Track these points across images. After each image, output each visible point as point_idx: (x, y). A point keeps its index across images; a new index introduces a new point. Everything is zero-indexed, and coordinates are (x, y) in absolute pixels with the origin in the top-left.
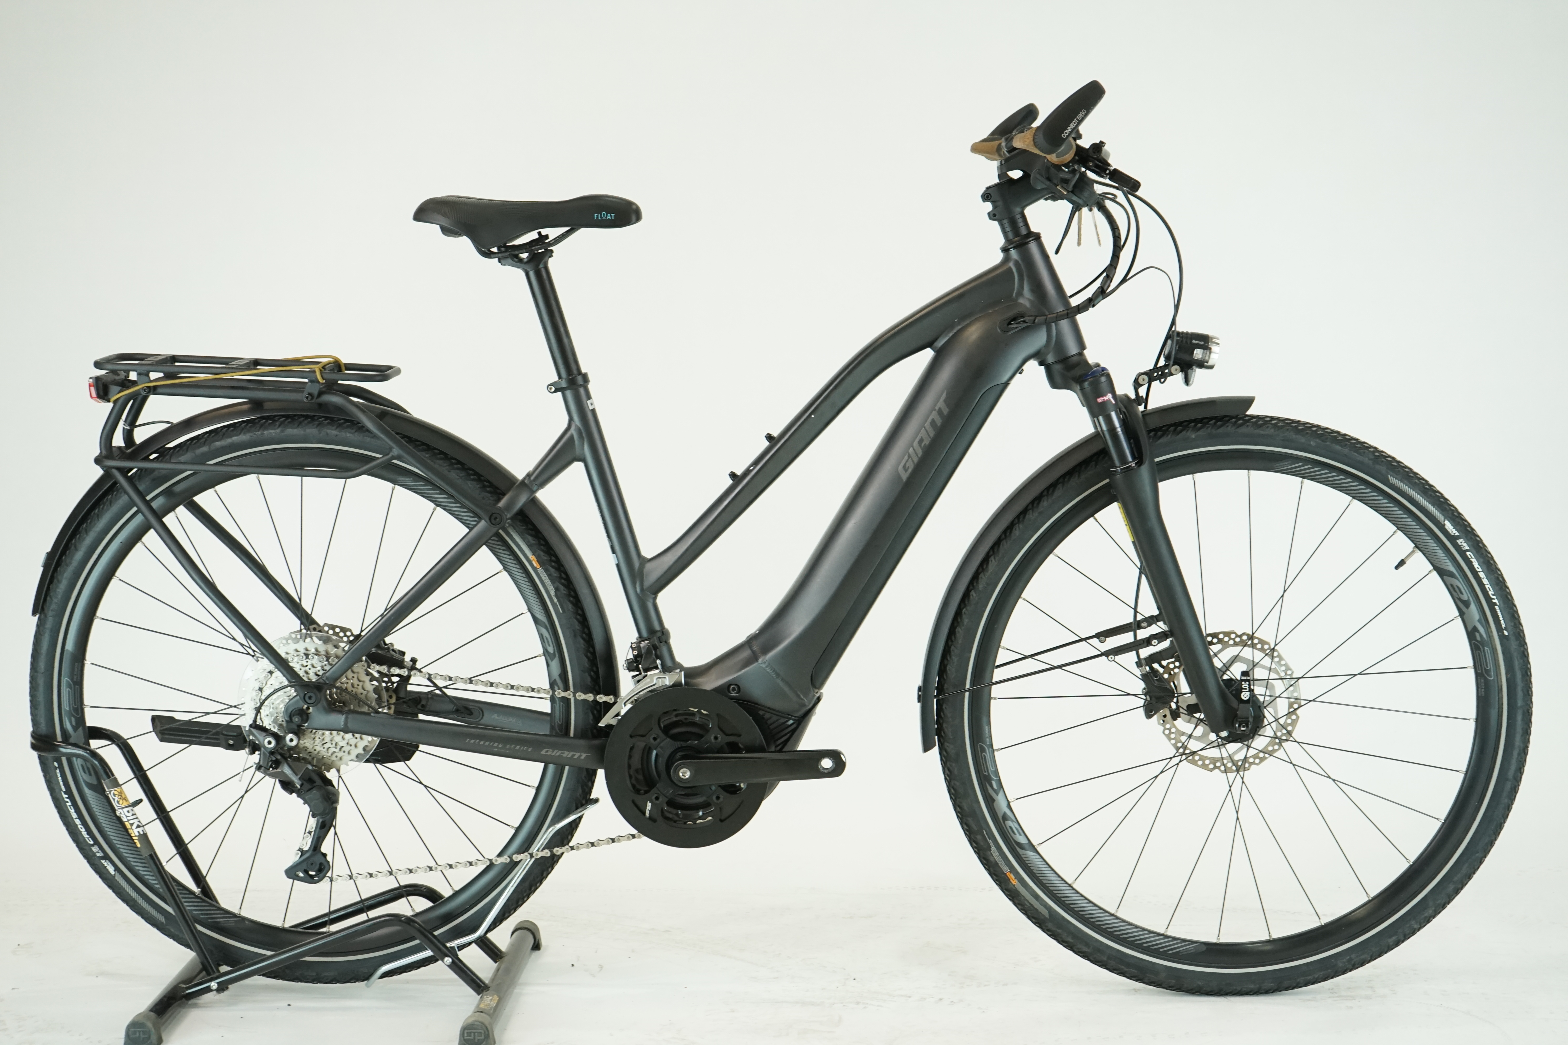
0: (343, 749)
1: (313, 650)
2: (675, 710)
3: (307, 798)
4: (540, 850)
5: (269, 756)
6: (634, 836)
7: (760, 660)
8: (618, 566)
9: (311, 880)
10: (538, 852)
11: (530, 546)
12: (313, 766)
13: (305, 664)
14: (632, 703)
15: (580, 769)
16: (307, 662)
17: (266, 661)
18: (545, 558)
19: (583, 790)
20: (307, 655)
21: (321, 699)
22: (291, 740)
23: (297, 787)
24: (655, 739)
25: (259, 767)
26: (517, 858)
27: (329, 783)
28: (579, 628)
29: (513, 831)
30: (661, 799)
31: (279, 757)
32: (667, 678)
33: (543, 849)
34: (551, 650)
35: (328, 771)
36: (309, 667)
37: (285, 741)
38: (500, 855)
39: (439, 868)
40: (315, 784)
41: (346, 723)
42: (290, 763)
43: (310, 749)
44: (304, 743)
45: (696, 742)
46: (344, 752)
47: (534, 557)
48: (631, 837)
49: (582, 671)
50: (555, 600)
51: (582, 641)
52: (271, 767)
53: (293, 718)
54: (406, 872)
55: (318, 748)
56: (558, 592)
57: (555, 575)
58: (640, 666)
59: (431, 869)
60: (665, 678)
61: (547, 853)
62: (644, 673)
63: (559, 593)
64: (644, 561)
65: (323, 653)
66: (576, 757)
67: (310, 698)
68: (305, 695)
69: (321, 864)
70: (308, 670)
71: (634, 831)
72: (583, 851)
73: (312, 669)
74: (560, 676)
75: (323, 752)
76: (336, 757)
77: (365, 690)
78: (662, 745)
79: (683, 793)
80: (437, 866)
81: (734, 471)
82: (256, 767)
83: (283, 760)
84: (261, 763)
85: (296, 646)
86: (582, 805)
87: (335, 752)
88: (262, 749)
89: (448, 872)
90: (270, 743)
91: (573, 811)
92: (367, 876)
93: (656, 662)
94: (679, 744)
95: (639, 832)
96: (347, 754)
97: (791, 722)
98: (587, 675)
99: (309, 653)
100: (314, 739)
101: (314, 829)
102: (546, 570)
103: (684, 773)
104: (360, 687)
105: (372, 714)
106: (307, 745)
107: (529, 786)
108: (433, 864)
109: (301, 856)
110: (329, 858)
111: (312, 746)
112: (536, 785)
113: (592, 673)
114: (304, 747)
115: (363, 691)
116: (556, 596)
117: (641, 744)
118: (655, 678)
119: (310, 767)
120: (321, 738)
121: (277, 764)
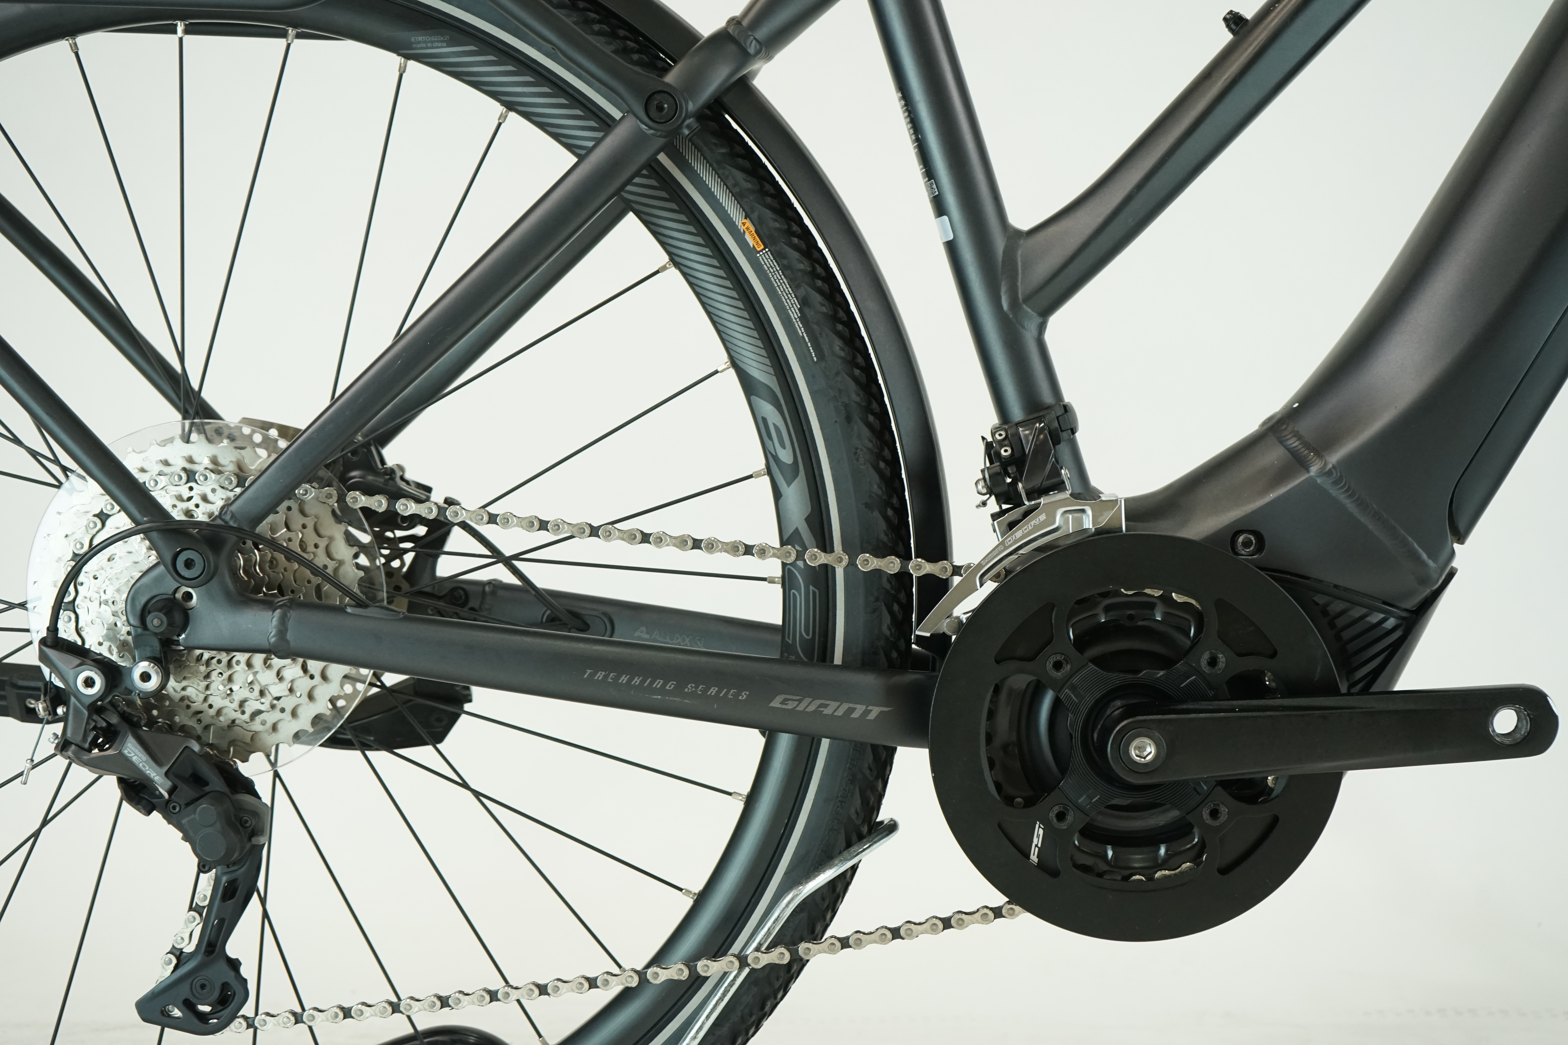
0: (280, 704)
1: (206, 462)
2: (1105, 595)
3: (184, 821)
4: (763, 949)
5: (90, 717)
6: (998, 912)
7: (1314, 470)
8: (951, 247)
9: (201, 1026)
10: (759, 954)
11: (738, 197)
12: (203, 745)
13: (186, 494)
14: (995, 578)
15: (859, 747)
16: (191, 489)
17: (93, 487)
18: (777, 225)
19: (865, 801)
20: (191, 475)
21: (216, 568)
22: (146, 677)
23: (161, 796)
24: (1058, 666)
25: (63, 746)
26: (705, 967)
27: (248, 786)
28: (858, 399)
29: (689, 903)
30: (1070, 818)
31: (114, 720)
32: (1089, 512)
33: (773, 945)
34: (786, 456)
35: (245, 760)
36: (197, 500)
37: (132, 681)
38: (658, 960)
39: (514, 994)
40: (207, 789)
41: (282, 632)
42: (145, 736)
43: (197, 706)
44: (184, 689)
45: (1162, 673)
46: (283, 710)
47: (748, 223)
48: (991, 915)
49: (867, 505)
50: (801, 331)
51: (866, 432)
52: (94, 744)
53: (149, 619)
54: (433, 1005)
55: (217, 702)
56: (806, 310)
57: (801, 266)
58: (1020, 485)
59: (493, 996)
60: (1083, 511)
61: (781, 956)
62: (1029, 500)
63: (809, 313)
64: (1015, 236)
65: (231, 468)
66: (855, 715)
67: (189, 564)
68: (176, 556)
69: (225, 986)
70: (192, 507)
71: (998, 899)
72: (872, 950)
73: (202, 505)
74: (808, 520)
75: (231, 712)
76: (263, 723)
77: (332, 559)
78: (1075, 680)
79: (1124, 802)
80: (509, 990)
81: (1236, 10)
82: (58, 745)
83: (124, 726)
84: (69, 734)
85: (167, 453)
86: (861, 838)
87: (259, 712)
88: (73, 699)
89: (537, 1005)
90: (89, 683)
91: (840, 853)
92: (336, 1016)
93: (1060, 474)
94: (1117, 678)
95: (1014, 899)
96: (290, 718)
97: (1391, 622)
98: (876, 514)
99: (195, 467)
100: (207, 676)
101: (207, 903)
102: (778, 256)
103: (1141, 748)
104: (321, 551)
105: (349, 610)
106: (191, 692)
107: (730, 794)
108: (497, 984)
109: (176, 968)
110: (248, 971)
111: (202, 697)
112: (746, 789)
113: (890, 512)
114: (182, 699)
115: (327, 561)
116: (803, 318)
117: (1020, 681)
118: (1060, 512)
119: (196, 747)
120: (226, 675)
121: (111, 735)
